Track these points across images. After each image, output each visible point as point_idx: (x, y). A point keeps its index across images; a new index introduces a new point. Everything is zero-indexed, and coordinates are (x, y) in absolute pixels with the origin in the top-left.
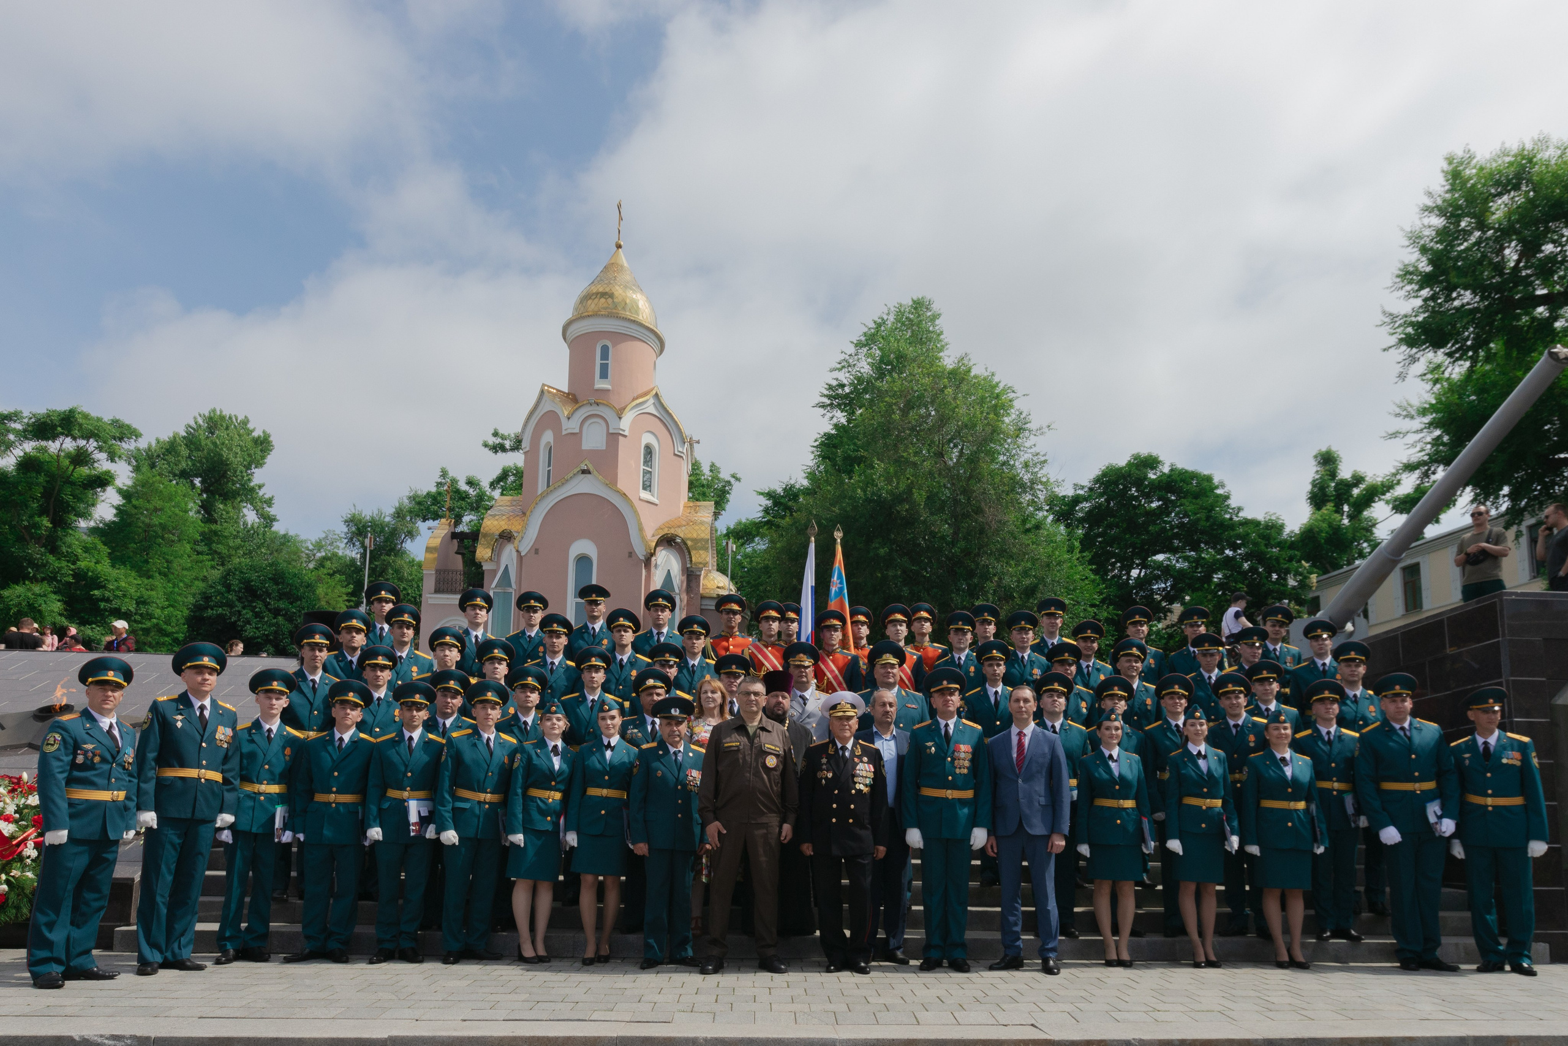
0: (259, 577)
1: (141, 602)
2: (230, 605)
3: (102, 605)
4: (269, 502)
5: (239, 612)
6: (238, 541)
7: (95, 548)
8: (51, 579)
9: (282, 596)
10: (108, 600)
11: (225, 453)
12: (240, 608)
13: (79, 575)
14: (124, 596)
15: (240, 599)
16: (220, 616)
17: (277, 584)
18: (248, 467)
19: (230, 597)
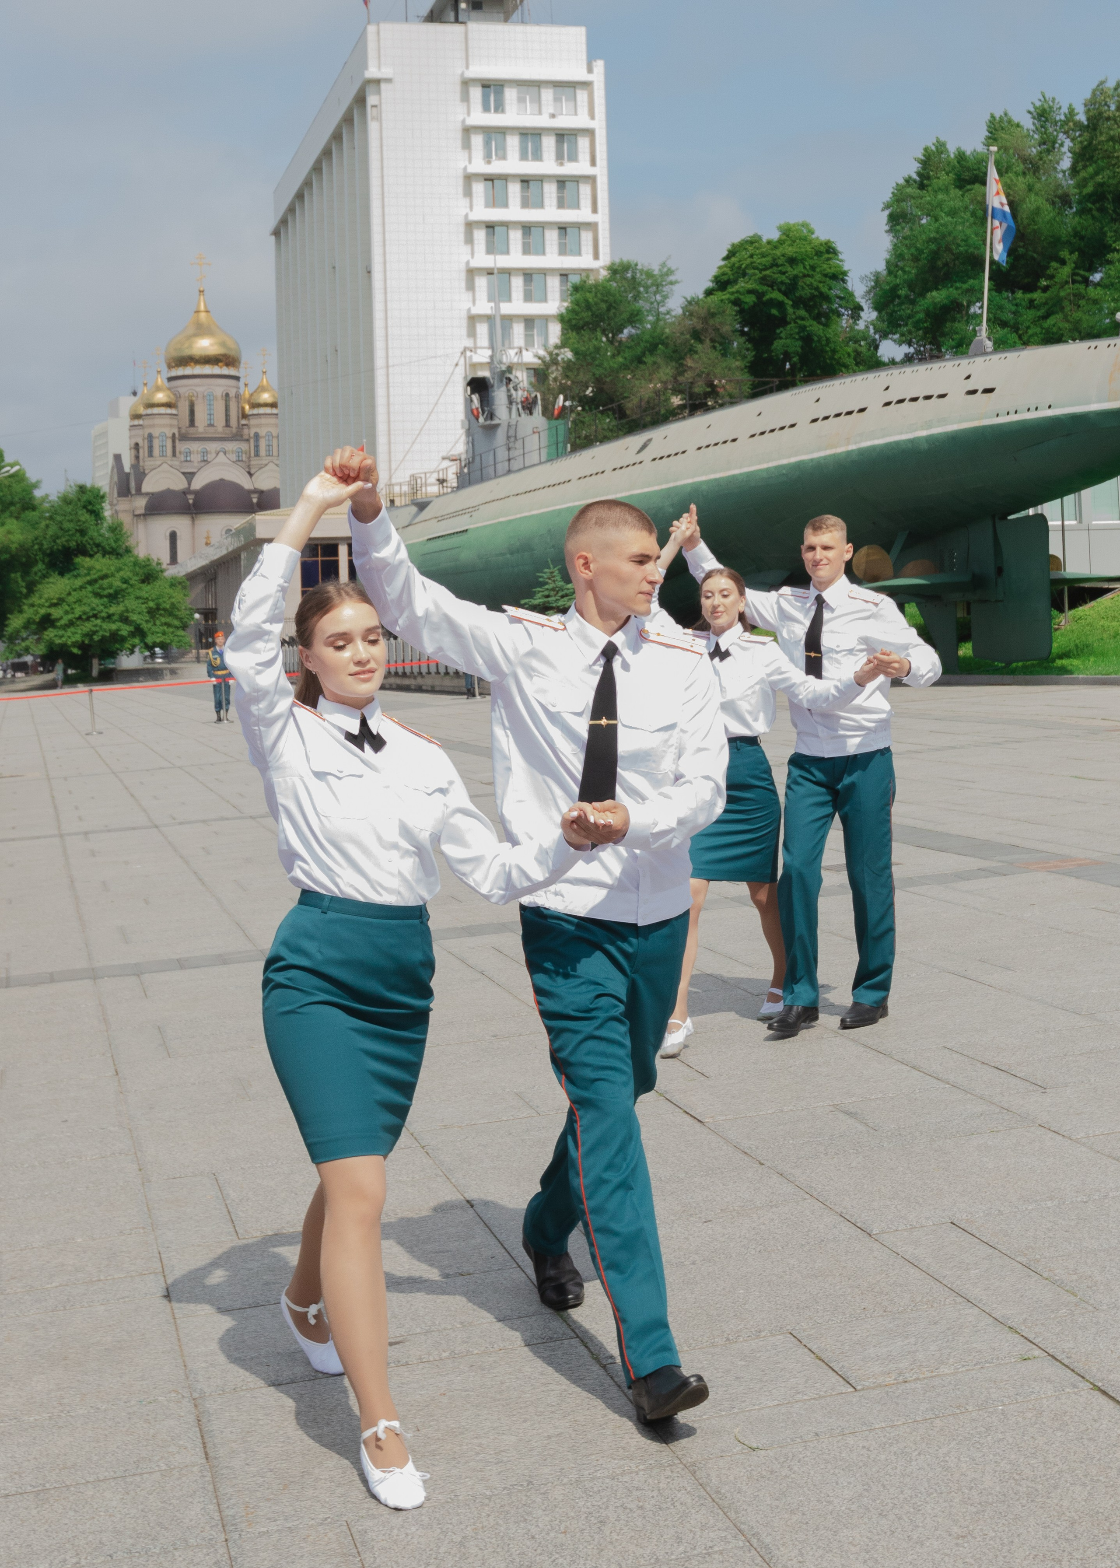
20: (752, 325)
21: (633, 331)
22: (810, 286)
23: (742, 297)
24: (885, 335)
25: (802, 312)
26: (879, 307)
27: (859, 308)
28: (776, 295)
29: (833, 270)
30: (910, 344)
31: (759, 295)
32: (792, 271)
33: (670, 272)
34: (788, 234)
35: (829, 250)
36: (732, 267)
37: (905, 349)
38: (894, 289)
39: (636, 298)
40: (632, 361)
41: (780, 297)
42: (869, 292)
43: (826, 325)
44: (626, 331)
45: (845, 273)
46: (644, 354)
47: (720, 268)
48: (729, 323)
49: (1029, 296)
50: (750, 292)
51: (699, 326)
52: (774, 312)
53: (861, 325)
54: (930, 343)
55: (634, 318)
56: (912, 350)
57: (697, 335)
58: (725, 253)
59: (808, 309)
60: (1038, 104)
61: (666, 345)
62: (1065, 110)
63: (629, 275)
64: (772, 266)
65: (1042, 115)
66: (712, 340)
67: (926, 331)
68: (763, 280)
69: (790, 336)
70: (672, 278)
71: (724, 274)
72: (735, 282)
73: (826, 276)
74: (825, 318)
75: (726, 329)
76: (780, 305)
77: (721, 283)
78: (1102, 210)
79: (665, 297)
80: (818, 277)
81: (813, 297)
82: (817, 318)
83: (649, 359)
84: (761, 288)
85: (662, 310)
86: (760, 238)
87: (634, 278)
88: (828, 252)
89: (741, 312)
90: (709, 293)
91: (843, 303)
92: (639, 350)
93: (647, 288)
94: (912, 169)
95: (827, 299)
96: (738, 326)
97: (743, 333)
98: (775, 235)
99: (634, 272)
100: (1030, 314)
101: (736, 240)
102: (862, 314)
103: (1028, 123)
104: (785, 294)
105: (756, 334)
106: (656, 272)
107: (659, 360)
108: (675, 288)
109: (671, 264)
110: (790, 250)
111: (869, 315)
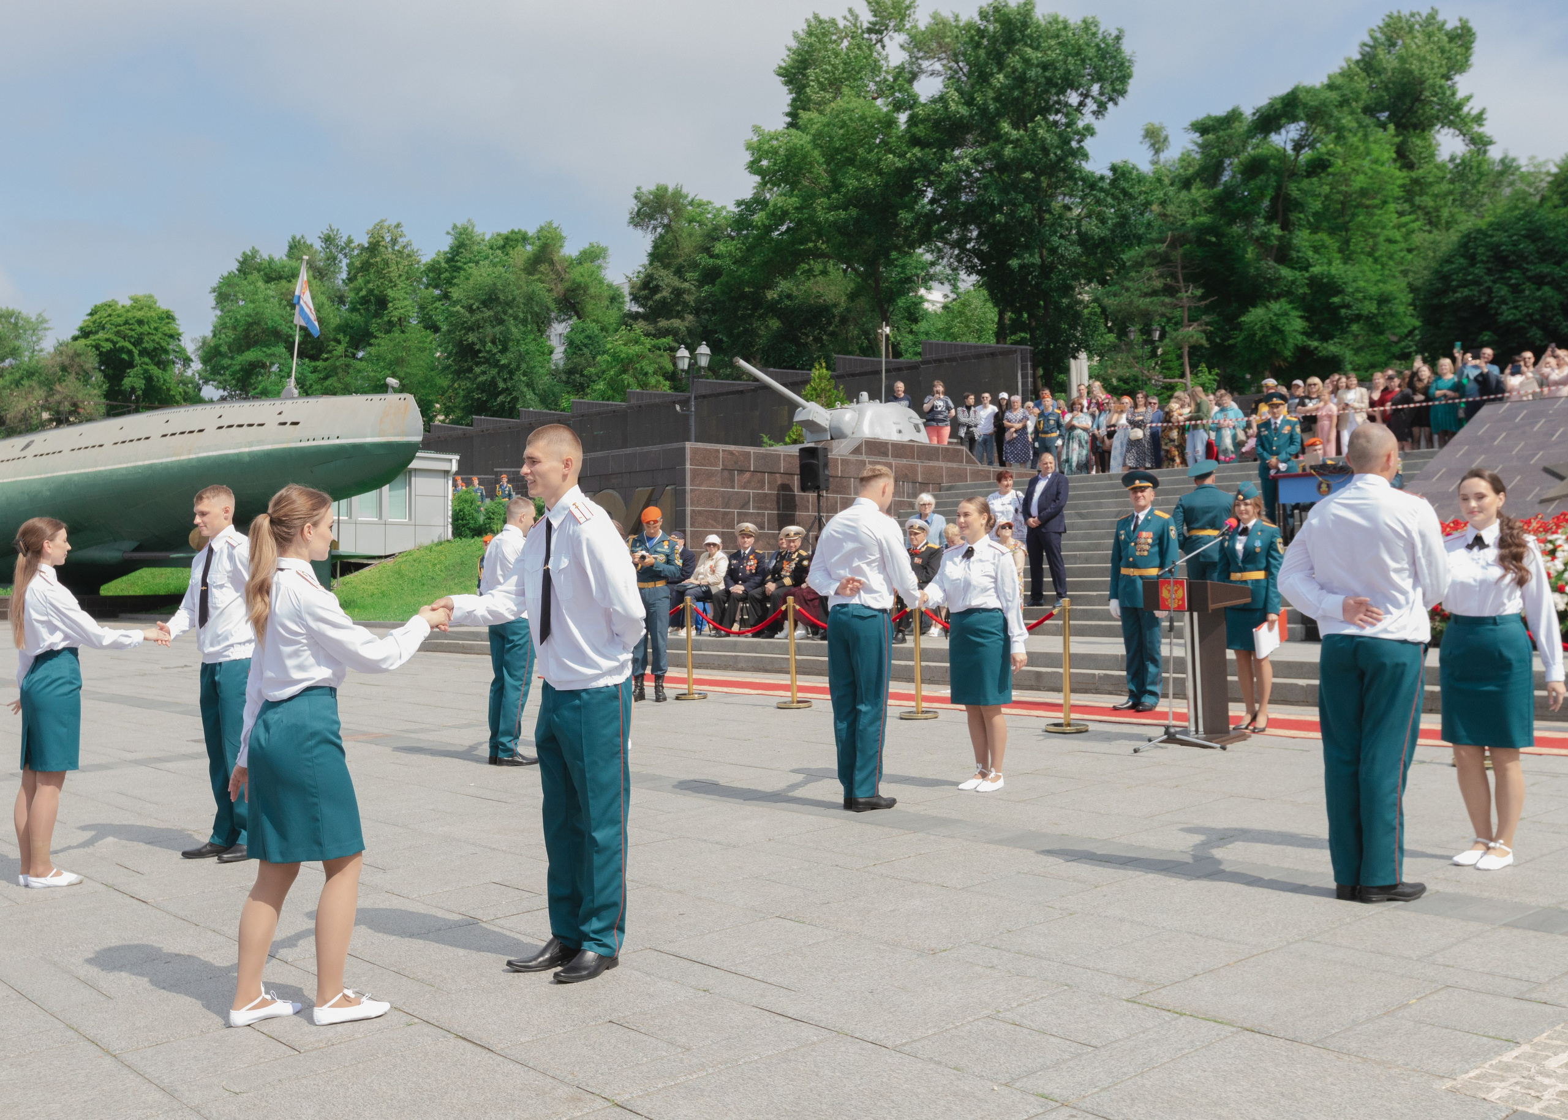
0: (1510, 237)
1: (1383, 300)
2: (1477, 282)
3: (1343, 311)
4: (1479, 119)
5: (1489, 289)
6: (1445, 187)
7: (1323, 246)
8: (1287, 293)
9: (1546, 255)
10: (1348, 306)
11: (1415, 66)
12: (1489, 284)
13: (1313, 282)
14: (1365, 298)
15: (1489, 272)
16: (1466, 299)
17: (1534, 241)
18: (1447, 77)
19: (1476, 271)
20: (107, 366)
21: (13, 362)
22: (153, 341)
23: (103, 344)
24: (206, 382)
25: (147, 360)
26: (205, 361)
27: (191, 360)
28: (127, 344)
29: (171, 332)
30: (224, 389)
31: (114, 343)
32: (139, 329)
33: (44, 321)
34: (138, 304)
35: (169, 317)
36: (94, 322)
37: (221, 392)
38: (216, 349)
39: (17, 337)
40: (11, 383)
41: (131, 347)
42: (198, 349)
43: (164, 370)
44: (7, 361)
45: (180, 335)
46: (22, 378)
47: (85, 321)
48: (91, 361)
49: (313, 364)
50: (107, 340)
51: (67, 362)
52: (124, 356)
53: (189, 373)
54: (241, 390)
55: (14, 353)
56: (226, 393)
57: (64, 369)
58: (89, 311)
59: (152, 359)
60: (326, 232)
61: (40, 375)
62: (344, 239)
63: (13, 320)
64: (124, 324)
65: (328, 240)
66: (77, 374)
67: (238, 380)
68: (118, 333)
69: (136, 376)
70: (45, 325)
71: (88, 326)
72: (97, 332)
73: (165, 335)
74: (163, 365)
75: (88, 366)
76: (130, 352)
77: (85, 333)
78: (367, 309)
79: (40, 339)
80: (160, 335)
81: (155, 349)
82: (158, 364)
83: (25, 382)
84: (115, 339)
85: (37, 348)
86: (116, 303)
87: (16, 324)
88: (168, 317)
89: (101, 354)
90: (75, 339)
91: (178, 355)
92: (17, 376)
93: (25, 331)
94: (234, 267)
95: (166, 351)
96: (97, 365)
97: (100, 370)
98: (128, 303)
99: (17, 318)
100: (314, 376)
101: (99, 303)
102: (192, 364)
103: (318, 245)
104: (134, 344)
105: (111, 372)
106: (33, 319)
107: (34, 384)
108: (48, 333)
109: (46, 315)
110: (139, 315)
111: (197, 366)
